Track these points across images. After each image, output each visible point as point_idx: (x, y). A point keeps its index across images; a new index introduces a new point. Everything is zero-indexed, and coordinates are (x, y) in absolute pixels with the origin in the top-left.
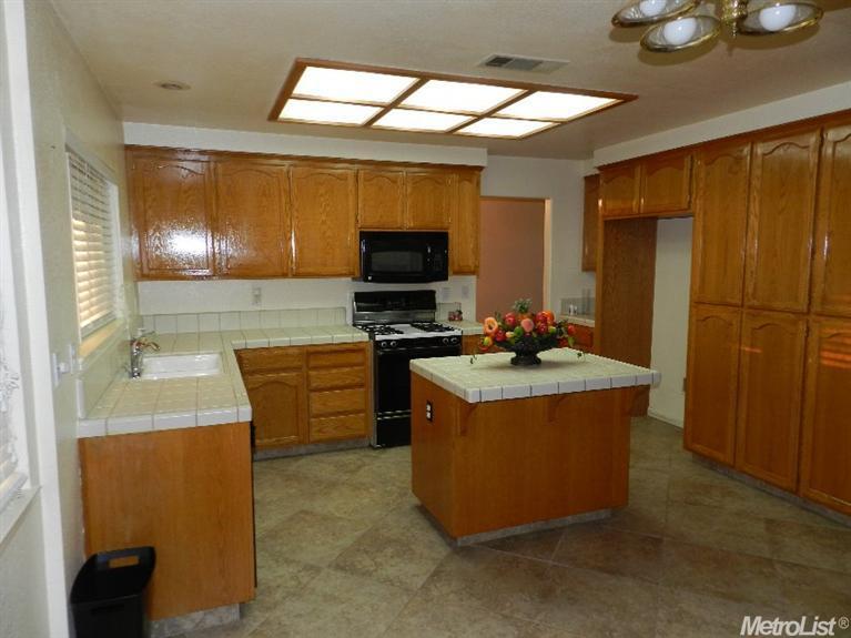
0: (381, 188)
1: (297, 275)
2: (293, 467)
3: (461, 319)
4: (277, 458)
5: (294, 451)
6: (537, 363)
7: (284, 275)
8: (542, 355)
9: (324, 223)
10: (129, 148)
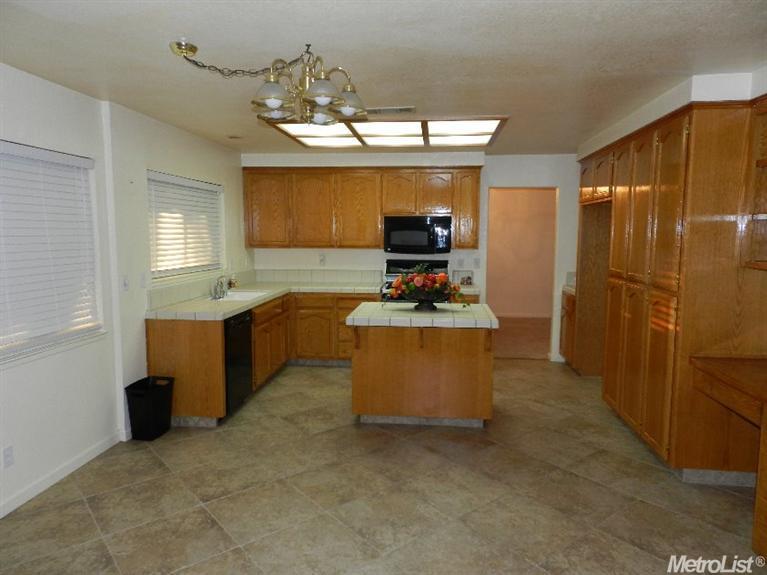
0: (399, 186)
1: (341, 247)
2: (323, 372)
3: (471, 283)
4: (316, 366)
5: (330, 363)
6: (434, 309)
7: (332, 246)
8: (438, 305)
9: (359, 211)
10: (245, 169)
